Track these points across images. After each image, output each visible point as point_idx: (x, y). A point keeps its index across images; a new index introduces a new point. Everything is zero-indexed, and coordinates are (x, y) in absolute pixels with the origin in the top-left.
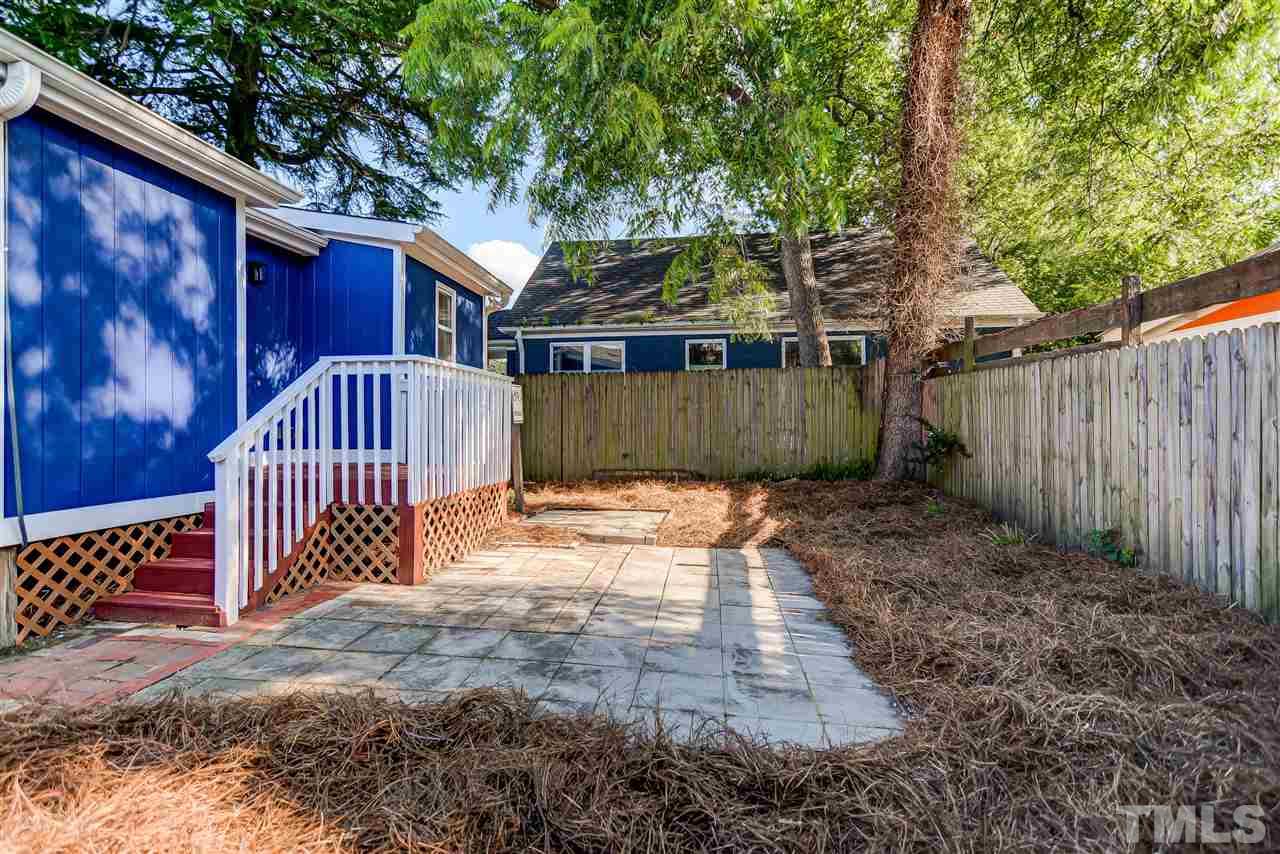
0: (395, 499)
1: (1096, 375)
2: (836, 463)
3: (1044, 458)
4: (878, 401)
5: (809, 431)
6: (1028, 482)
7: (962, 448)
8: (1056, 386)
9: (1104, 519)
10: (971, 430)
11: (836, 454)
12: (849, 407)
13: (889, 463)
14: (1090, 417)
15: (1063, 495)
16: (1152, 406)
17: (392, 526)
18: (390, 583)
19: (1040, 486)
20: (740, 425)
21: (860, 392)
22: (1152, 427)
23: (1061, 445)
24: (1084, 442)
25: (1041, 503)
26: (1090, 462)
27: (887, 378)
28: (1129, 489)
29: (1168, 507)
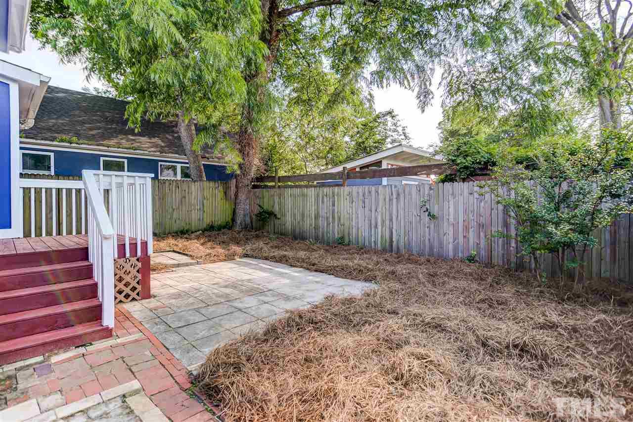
0: (139, 253)
1: (336, 193)
2: (216, 223)
3: (315, 218)
4: (233, 197)
5: (205, 210)
6: (308, 226)
7: (275, 215)
8: (321, 196)
9: (338, 234)
10: (280, 209)
11: (217, 219)
12: (222, 199)
13: (239, 222)
14: (334, 205)
15: (323, 229)
16: (354, 203)
17: (137, 269)
18: (136, 300)
19: (313, 226)
20: (174, 207)
21: (225, 193)
22: (354, 209)
23: (323, 213)
24: (331, 213)
25: (314, 231)
26: (333, 218)
27: (237, 187)
28: (347, 224)
29: (358, 229)
